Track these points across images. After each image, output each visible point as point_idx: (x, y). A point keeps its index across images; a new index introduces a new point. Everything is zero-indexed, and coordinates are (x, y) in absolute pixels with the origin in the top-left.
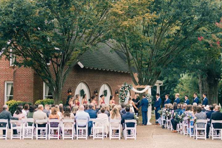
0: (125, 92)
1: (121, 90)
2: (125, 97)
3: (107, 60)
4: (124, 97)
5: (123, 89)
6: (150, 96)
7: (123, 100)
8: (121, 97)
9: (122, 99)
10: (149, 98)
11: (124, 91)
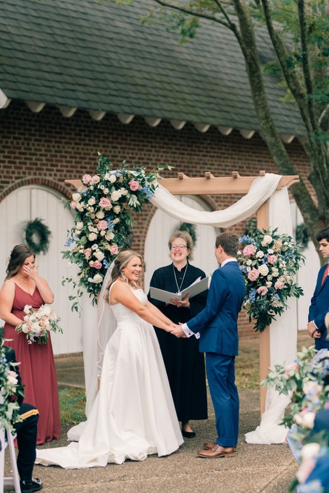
0: (103, 225)
1: (80, 207)
2: (107, 253)
3: (192, 84)
4: (100, 255)
5: (92, 201)
6: (279, 243)
7: (98, 278)
8: (82, 256)
9: (92, 272)
10: (273, 259)
11: (101, 215)
